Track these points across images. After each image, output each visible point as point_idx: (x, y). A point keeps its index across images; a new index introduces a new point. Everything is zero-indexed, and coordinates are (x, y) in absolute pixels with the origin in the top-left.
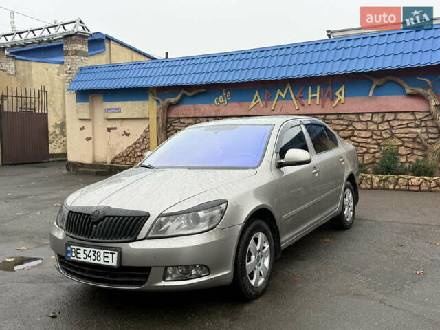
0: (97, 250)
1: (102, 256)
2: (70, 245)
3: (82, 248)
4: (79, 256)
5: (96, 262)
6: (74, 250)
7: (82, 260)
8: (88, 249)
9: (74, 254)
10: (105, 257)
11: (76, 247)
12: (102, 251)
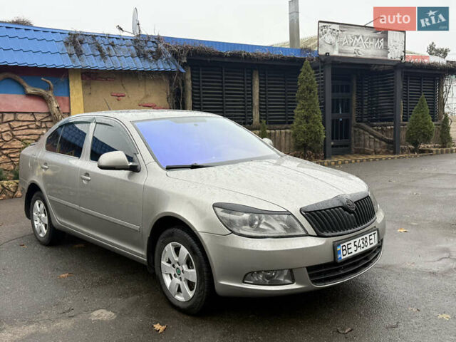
0: (364, 237)
1: (368, 241)
2: (339, 245)
3: (352, 242)
4: (350, 251)
5: (365, 248)
6: (344, 248)
7: (354, 253)
8: (357, 240)
9: (345, 252)
10: (370, 240)
11: (346, 244)
12: (367, 236)
